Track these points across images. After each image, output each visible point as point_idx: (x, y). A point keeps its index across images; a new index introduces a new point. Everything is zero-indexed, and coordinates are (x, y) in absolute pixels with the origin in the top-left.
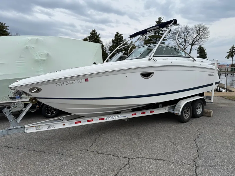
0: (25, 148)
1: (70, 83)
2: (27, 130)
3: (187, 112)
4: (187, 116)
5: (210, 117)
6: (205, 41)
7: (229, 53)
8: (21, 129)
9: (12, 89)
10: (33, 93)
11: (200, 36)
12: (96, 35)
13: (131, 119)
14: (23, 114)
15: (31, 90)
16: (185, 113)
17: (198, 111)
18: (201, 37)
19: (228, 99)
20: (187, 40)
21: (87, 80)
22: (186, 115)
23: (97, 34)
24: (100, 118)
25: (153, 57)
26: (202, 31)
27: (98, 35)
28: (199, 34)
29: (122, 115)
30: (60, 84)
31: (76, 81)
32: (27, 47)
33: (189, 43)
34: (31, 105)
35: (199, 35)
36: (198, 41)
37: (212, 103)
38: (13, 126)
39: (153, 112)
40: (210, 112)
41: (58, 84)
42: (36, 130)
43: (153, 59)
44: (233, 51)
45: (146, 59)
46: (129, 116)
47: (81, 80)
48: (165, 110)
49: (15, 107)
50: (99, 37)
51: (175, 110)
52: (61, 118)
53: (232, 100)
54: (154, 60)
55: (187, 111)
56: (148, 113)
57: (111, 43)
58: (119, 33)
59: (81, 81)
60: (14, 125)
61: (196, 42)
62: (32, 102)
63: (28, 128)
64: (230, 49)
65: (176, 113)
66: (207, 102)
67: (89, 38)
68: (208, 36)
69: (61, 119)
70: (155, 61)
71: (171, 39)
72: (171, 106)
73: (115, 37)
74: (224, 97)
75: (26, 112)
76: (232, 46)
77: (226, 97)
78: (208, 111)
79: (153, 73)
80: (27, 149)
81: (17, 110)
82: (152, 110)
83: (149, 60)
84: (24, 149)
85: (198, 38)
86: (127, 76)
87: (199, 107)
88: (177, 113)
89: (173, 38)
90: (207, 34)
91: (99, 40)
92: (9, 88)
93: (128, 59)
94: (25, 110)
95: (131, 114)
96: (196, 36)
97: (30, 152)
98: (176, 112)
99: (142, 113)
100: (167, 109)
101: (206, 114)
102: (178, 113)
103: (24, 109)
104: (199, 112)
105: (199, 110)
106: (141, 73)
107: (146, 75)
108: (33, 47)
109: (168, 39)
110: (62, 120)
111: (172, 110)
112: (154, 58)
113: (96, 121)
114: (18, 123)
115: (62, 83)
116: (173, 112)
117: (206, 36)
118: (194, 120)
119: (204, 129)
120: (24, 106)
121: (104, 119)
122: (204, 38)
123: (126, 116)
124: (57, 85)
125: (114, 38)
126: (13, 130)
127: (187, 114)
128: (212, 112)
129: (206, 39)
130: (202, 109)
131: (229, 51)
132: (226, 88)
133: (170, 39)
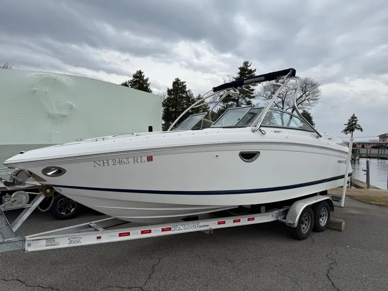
0: (19, 280)
1: (120, 162)
2: (28, 246)
3: (306, 222)
4: (305, 229)
5: (341, 231)
6: (314, 104)
7: (347, 126)
8: (18, 243)
9: (10, 166)
10: (49, 176)
11: (307, 96)
12: (143, 80)
13: (215, 230)
14: (26, 215)
15: (45, 171)
16: (302, 223)
17: (321, 220)
18: (307, 98)
19: (358, 200)
20: (286, 100)
21: (150, 159)
22: (304, 226)
23: (145, 78)
24: (164, 228)
25: (261, 126)
26: (309, 89)
27: (147, 80)
28: (305, 92)
29: (202, 223)
30: (101, 162)
31: (131, 160)
32: (35, 90)
33: (288, 105)
34: (41, 199)
35: (304, 95)
36: (302, 103)
37: (342, 207)
38: (4, 238)
39: (253, 219)
40: (341, 224)
41: (99, 163)
42: (47, 246)
43: (260, 130)
44: (354, 122)
45: (248, 129)
46: (213, 224)
47: (139, 158)
48: (271, 216)
49: (13, 202)
50: (148, 82)
51: (287, 217)
52: (91, 223)
53: (366, 203)
54: (261, 132)
55: (306, 220)
56: (244, 221)
57: (167, 94)
58: (180, 80)
59: (139, 160)
60: (5, 236)
61: (300, 105)
62: (45, 193)
63: (31, 242)
64: (349, 120)
65: (290, 224)
66: (335, 206)
67: (131, 83)
68: (318, 98)
69: (92, 225)
70: (263, 133)
71: (262, 98)
72: (281, 210)
73: (173, 85)
74: (351, 196)
75: (32, 211)
76: (352, 115)
77: (354, 196)
78: (337, 220)
79: (259, 152)
80: (24, 283)
81: (16, 206)
82: (251, 216)
83: (253, 131)
84: (19, 282)
85: (303, 99)
86: (217, 156)
87: (323, 213)
88: (292, 223)
89: (265, 95)
90: (316, 94)
91: (147, 87)
92: (4, 164)
93: (215, 126)
94: (30, 207)
95: (217, 222)
96: (300, 95)
97: (30, 288)
98: (289, 221)
99: (234, 221)
100: (274, 215)
101: (333, 227)
102: (294, 224)
103: (28, 206)
104: (323, 222)
105: (323, 219)
106: (239, 152)
107: (248, 156)
108: (47, 91)
109: (257, 96)
110: (95, 227)
111: (282, 217)
112: (261, 128)
113: (157, 232)
114: (14, 231)
115: (105, 161)
116: (285, 220)
117: (315, 96)
118: (316, 236)
119: (336, 253)
120: (28, 200)
121: (170, 229)
122: (312, 100)
123: (208, 226)
124: (96, 165)
125: (171, 87)
126: (3, 245)
127: (306, 225)
128: (344, 224)
129: (314, 101)
130: (327, 218)
131: (347, 122)
132: (351, 182)
133: (260, 98)
